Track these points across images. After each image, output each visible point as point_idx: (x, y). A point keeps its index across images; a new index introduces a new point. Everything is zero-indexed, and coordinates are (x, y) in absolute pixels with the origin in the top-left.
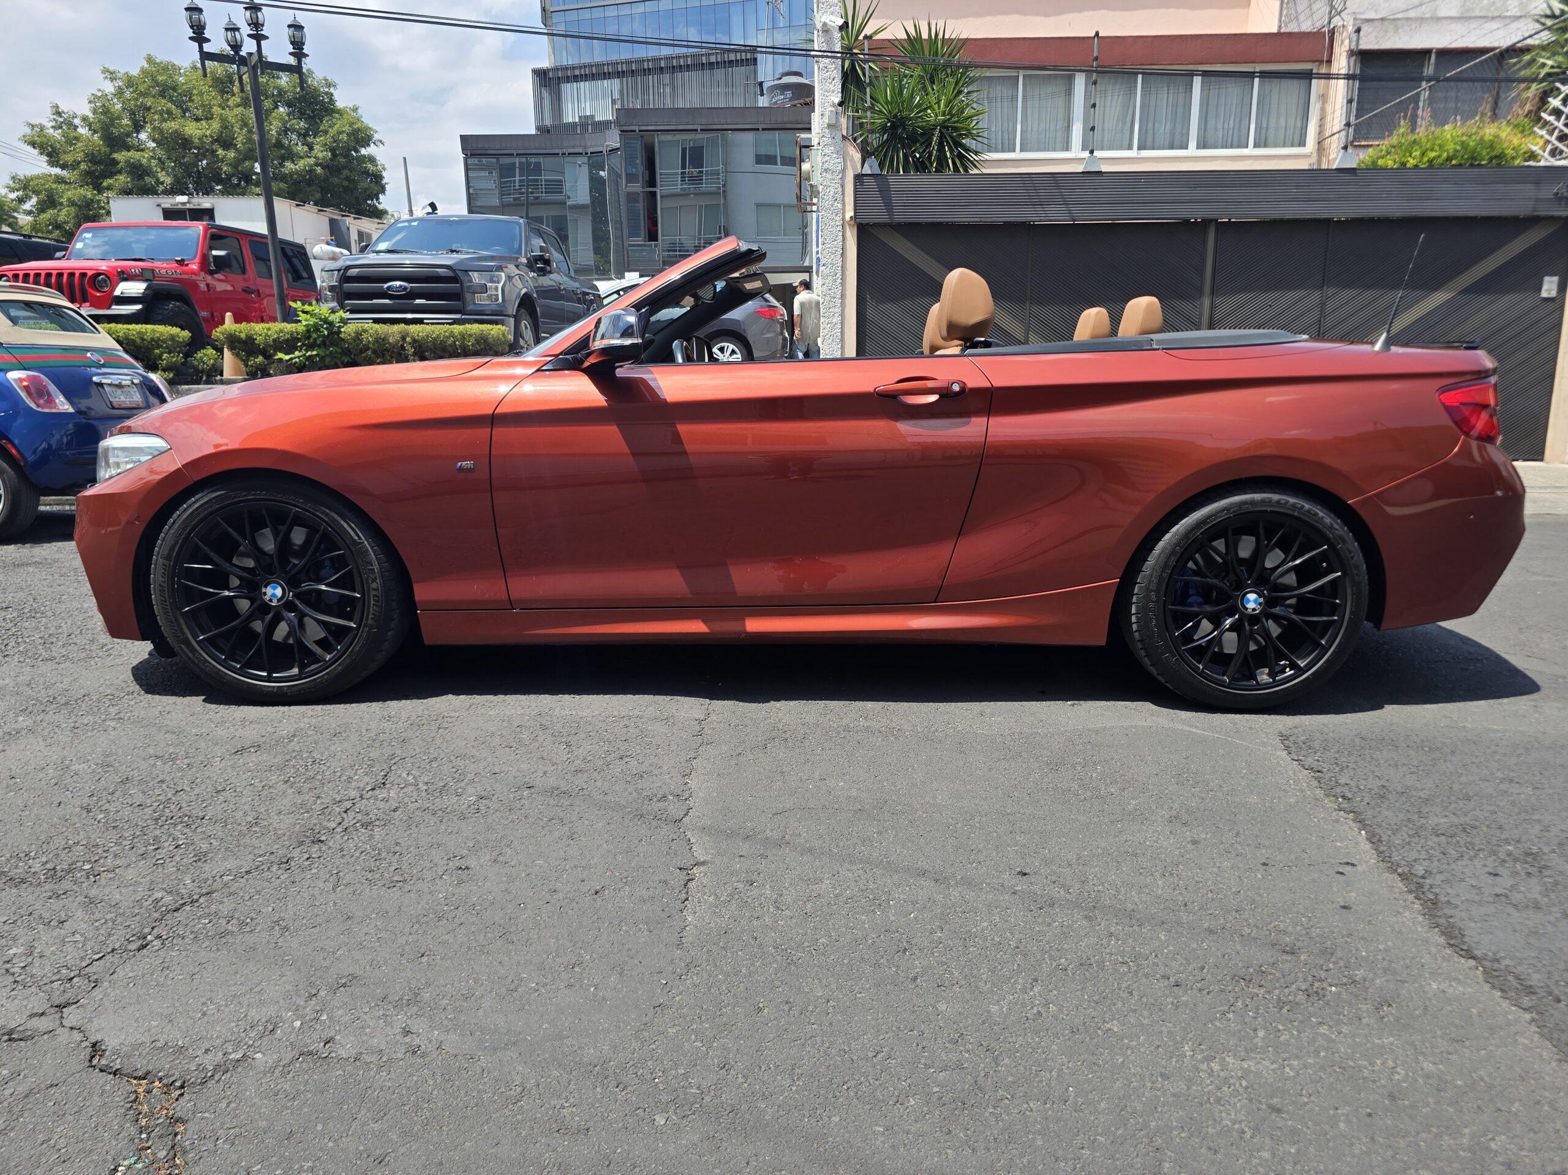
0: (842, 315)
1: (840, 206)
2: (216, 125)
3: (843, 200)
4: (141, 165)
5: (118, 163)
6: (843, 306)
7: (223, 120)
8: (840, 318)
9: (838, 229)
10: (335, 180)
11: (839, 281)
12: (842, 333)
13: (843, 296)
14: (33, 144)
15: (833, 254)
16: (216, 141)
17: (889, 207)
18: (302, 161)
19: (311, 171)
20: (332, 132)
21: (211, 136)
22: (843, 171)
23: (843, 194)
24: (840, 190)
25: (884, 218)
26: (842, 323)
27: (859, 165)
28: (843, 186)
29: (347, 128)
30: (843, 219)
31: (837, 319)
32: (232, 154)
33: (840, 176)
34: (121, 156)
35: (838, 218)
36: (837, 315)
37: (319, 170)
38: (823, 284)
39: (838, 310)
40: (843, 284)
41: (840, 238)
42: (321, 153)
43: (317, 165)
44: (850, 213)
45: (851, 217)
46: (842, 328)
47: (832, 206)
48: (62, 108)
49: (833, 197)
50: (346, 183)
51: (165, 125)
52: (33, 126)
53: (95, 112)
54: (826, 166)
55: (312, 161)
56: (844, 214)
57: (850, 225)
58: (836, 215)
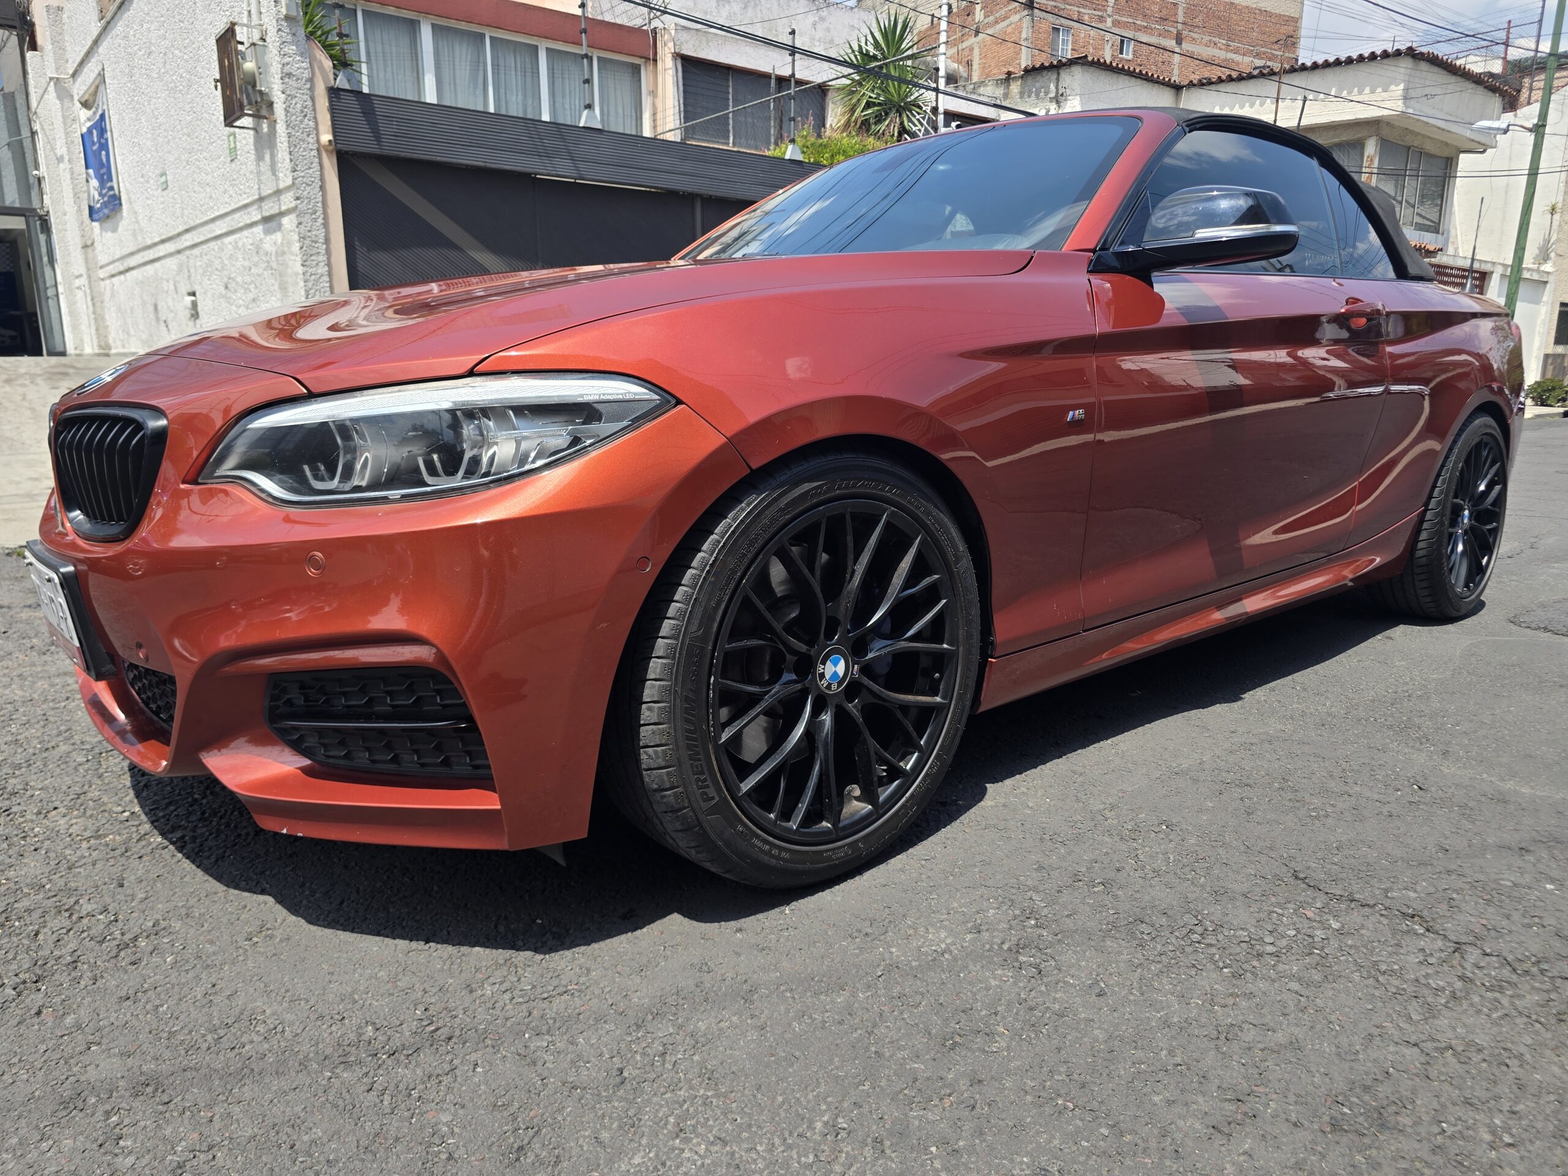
1: (312, 124)
3: (315, 118)
6: (328, 252)
8: (326, 268)
9: (312, 154)
11: (320, 221)
13: (327, 240)
15: (308, 185)
17: (377, 136)
22: (311, 80)
23: (314, 110)
24: (309, 103)
25: (371, 148)
27: (332, 77)
28: (313, 99)
30: (318, 142)
33: (308, 86)
35: (311, 141)
38: (300, 223)
40: (326, 225)
41: (316, 165)
44: (326, 137)
45: (329, 142)
46: (331, 281)
47: (302, 122)
49: (302, 111)
54: (287, 69)
56: (317, 135)
57: (326, 151)
58: (308, 135)
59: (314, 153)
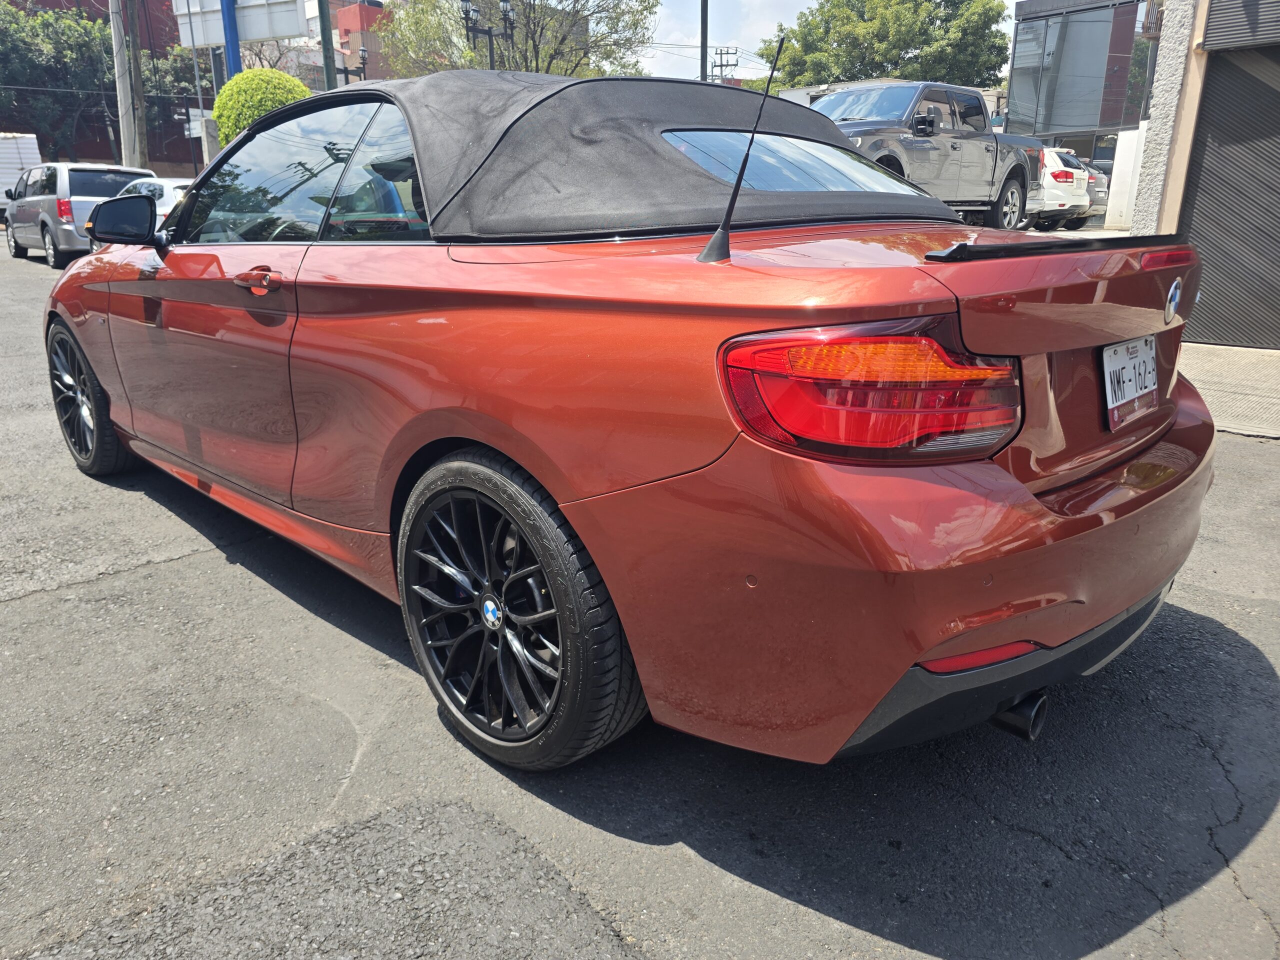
0: (1168, 164)
1: (1186, 31)
2: (877, 23)
3: (1193, 25)
4: (821, 63)
5: (806, 62)
6: (1171, 153)
7: (883, 17)
8: (1165, 167)
9: (1180, 60)
10: (961, 57)
11: (1171, 123)
12: (1165, 186)
13: (1173, 141)
14: (762, 56)
15: (1167, 91)
16: (877, 36)
18: (936, 43)
19: (943, 51)
20: (967, 14)
21: (873, 33)
23: (1194, 17)
24: (1190, 12)
25: (1246, 40)
26: (1167, 174)
29: (980, 10)
30: (1189, 48)
31: (1161, 169)
32: (884, 46)
34: (809, 58)
35: (1182, 48)
36: (1161, 164)
37: (949, 49)
38: (1150, 129)
39: (1163, 159)
40: (1175, 128)
41: (1182, 70)
42: (954, 34)
43: (948, 45)
44: (1198, 39)
45: (1198, 45)
46: (1165, 180)
47: (1176, 33)
48: (785, 26)
49: (1180, 22)
50: (969, 59)
51: (843, 28)
52: (765, 42)
53: (800, 25)
55: (944, 43)
56: (1190, 42)
57: (1197, 54)
58: (1180, 44)
59: (1183, 59)
